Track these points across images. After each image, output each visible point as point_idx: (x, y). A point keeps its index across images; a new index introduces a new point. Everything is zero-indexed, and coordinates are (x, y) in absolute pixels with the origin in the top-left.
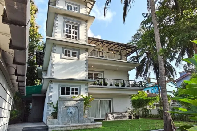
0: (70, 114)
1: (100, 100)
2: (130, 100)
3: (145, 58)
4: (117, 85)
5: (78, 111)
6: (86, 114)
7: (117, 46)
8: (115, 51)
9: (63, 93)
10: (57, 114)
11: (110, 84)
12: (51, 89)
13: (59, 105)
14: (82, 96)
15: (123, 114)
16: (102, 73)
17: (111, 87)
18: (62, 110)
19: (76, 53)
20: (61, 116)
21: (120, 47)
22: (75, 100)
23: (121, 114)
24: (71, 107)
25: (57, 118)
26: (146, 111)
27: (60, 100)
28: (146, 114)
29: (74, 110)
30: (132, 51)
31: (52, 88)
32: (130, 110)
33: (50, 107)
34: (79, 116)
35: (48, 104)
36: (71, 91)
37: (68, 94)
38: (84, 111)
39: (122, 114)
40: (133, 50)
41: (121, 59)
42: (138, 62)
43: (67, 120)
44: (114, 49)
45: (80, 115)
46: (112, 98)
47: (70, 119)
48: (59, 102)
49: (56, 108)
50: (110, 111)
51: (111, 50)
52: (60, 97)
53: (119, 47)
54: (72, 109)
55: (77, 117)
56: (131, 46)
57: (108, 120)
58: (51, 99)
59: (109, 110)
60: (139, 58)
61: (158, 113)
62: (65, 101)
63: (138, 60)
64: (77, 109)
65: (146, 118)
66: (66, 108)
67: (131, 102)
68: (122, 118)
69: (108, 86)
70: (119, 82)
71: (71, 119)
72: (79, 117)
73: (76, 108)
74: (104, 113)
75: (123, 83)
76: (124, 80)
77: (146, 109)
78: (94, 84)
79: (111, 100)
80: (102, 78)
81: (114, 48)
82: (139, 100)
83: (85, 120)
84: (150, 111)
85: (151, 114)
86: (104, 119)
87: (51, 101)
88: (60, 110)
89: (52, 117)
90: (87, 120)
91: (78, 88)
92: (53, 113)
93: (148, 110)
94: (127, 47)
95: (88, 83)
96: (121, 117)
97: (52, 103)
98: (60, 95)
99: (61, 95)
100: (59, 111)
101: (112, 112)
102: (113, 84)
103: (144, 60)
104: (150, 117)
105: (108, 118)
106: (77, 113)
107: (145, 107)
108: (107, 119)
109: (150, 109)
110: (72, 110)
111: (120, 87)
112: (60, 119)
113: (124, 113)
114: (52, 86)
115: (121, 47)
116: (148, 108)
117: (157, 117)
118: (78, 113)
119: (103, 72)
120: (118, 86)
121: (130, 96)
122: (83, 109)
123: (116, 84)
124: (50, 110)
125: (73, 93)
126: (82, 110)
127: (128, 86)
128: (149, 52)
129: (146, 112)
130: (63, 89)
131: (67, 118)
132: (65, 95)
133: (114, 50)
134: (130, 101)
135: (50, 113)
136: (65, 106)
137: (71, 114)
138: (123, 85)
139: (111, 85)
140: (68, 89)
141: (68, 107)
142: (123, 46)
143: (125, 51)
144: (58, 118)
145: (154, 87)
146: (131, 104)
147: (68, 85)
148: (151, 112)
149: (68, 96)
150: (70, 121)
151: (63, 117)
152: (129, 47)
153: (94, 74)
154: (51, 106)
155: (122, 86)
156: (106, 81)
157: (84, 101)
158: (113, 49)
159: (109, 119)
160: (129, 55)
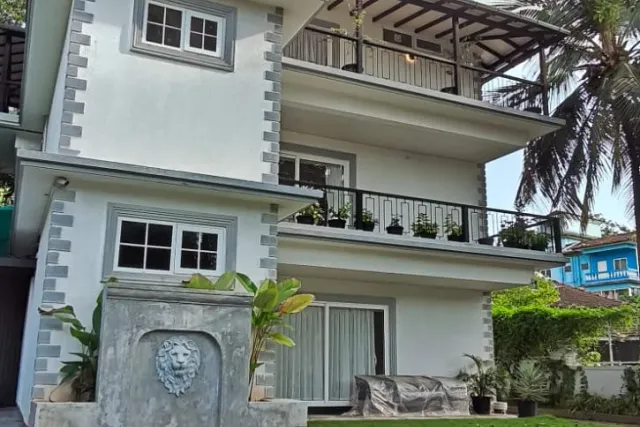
0: (171, 378)
1: (328, 305)
2: (484, 314)
3: (577, 93)
4: (425, 231)
5: (215, 362)
6: (261, 380)
7: (440, 15)
8: (421, 44)
9: (129, 258)
10: (93, 374)
11: (388, 224)
12: (65, 229)
13: (105, 325)
14: (244, 278)
15: (448, 385)
16: (346, 164)
17: (395, 238)
18: (122, 350)
19: (212, 27)
20: (117, 387)
21: (455, 20)
22: (203, 302)
23: (437, 383)
24: (175, 339)
25: (92, 399)
26: (561, 374)
27: (112, 292)
28: (556, 391)
29: (197, 357)
30: (513, 53)
31: (69, 221)
32: (485, 370)
33: (54, 333)
34: (225, 391)
35: (42, 312)
36: (176, 249)
37: (160, 261)
38: (253, 366)
39: (440, 384)
40: (518, 48)
41: (455, 90)
42: (546, 113)
43: (149, 411)
44: (415, 37)
45: (231, 387)
46: (391, 302)
47: (168, 408)
48: (106, 308)
49: (92, 341)
50: (380, 368)
51: (397, 38)
52: (113, 280)
53: (448, 23)
54: (180, 349)
55: (213, 394)
56: (517, 20)
57: (367, 416)
58: (61, 285)
59: (373, 361)
60: (549, 94)
61: (625, 391)
62: (146, 304)
63: (545, 101)
64: (211, 353)
65: (558, 412)
66: (147, 345)
67: (488, 328)
68: (440, 409)
69: (380, 234)
70: (437, 217)
71: (174, 405)
72: (224, 401)
73: (207, 344)
74: (346, 379)
75: (458, 220)
76: (465, 208)
77: (558, 366)
78: (305, 219)
79: (385, 309)
80: (343, 189)
81: (418, 31)
82: (524, 317)
83: (254, 413)
84: (578, 378)
85: (585, 395)
86: (347, 409)
87: (61, 296)
88: (110, 351)
89: (68, 389)
90: (266, 417)
91: (221, 234)
92: (69, 369)
93: (570, 373)
94: (493, 25)
95: (274, 208)
96: (436, 403)
97: (70, 309)
98: (116, 268)
99: (121, 264)
100: (106, 355)
101: (387, 373)
102: (405, 224)
103: (571, 107)
104: (580, 407)
105: (367, 406)
106: (211, 372)
107: (556, 356)
108: (360, 411)
109: (580, 368)
110: (181, 358)
111: (441, 241)
112: (112, 405)
113: (453, 384)
114: (69, 208)
115: (461, 20)
116: (572, 361)
117: (620, 412)
118: (215, 376)
119: (351, 158)
120: (433, 236)
121: (486, 293)
122: (244, 353)
123: (420, 226)
124: (55, 351)
125: (188, 261)
126: (243, 359)
127: (481, 241)
128: (603, 64)
129: (559, 382)
130: (132, 232)
131: (153, 400)
132: (144, 270)
133: (414, 43)
134: (486, 321)
135: (54, 366)
136: (142, 332)
137: (179, 376)
138: (461, 236)
139: (395, 229)
140: (162, 235)
141: (159, 337)
142: (471, 20)
143: (474, 47)
144: (100, 396)
145: (575, 259)
146: (486, 335)
147: (160, 213)
148: (584, 381)
149: (163, 277)
150: (170, 417)
151: (127, 392)
152: (502, 25)
153: (303, 164)
154: (59, 327)
155: (450, 238)
156: (369, 204)
157: (251, 305)
158: (410, 33)
159: (374, 410)
160: (501, 74)
